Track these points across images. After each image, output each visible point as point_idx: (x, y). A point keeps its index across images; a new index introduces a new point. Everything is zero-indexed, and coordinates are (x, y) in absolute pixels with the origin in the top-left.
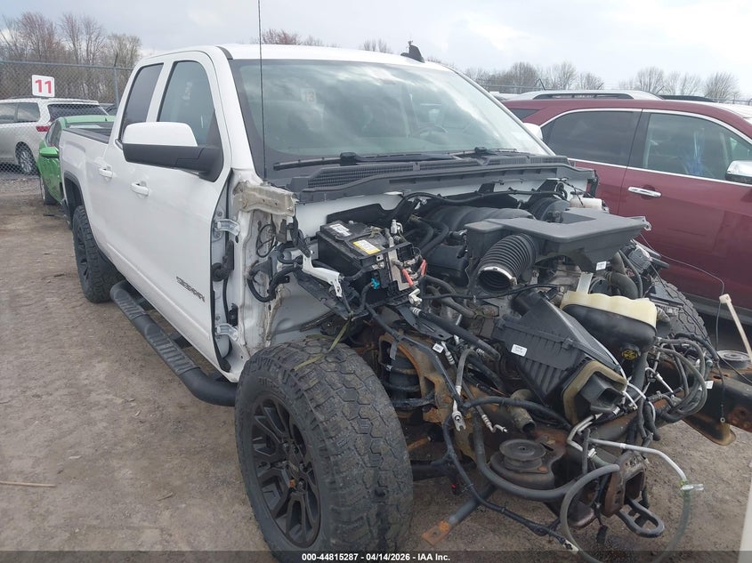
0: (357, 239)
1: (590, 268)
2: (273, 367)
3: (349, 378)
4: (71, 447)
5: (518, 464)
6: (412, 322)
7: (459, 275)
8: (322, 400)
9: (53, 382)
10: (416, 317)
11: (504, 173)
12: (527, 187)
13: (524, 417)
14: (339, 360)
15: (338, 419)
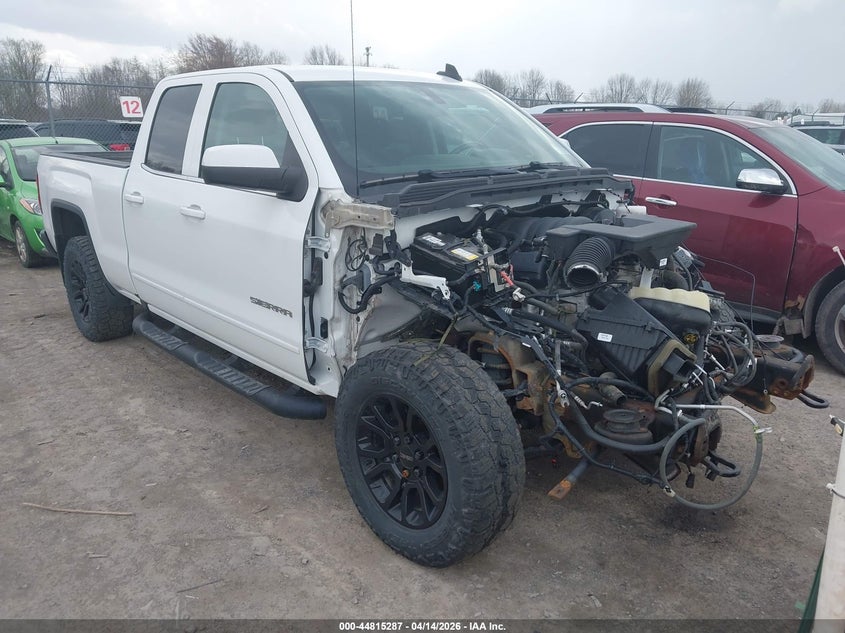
0: (453, 248)
1: (654, 265)
2: (389, 366)
3: (463, 369)
4: (143, 477)
5: (622, 427)
6: (506, 319)
7: (539, 277)
8: (447, 388)
9: (92, 419)
10: (509, 315)
11: (561, 185)
12: (576, 198)
13: (615, 392)
14: (450, 357)
15: (463, 403)
